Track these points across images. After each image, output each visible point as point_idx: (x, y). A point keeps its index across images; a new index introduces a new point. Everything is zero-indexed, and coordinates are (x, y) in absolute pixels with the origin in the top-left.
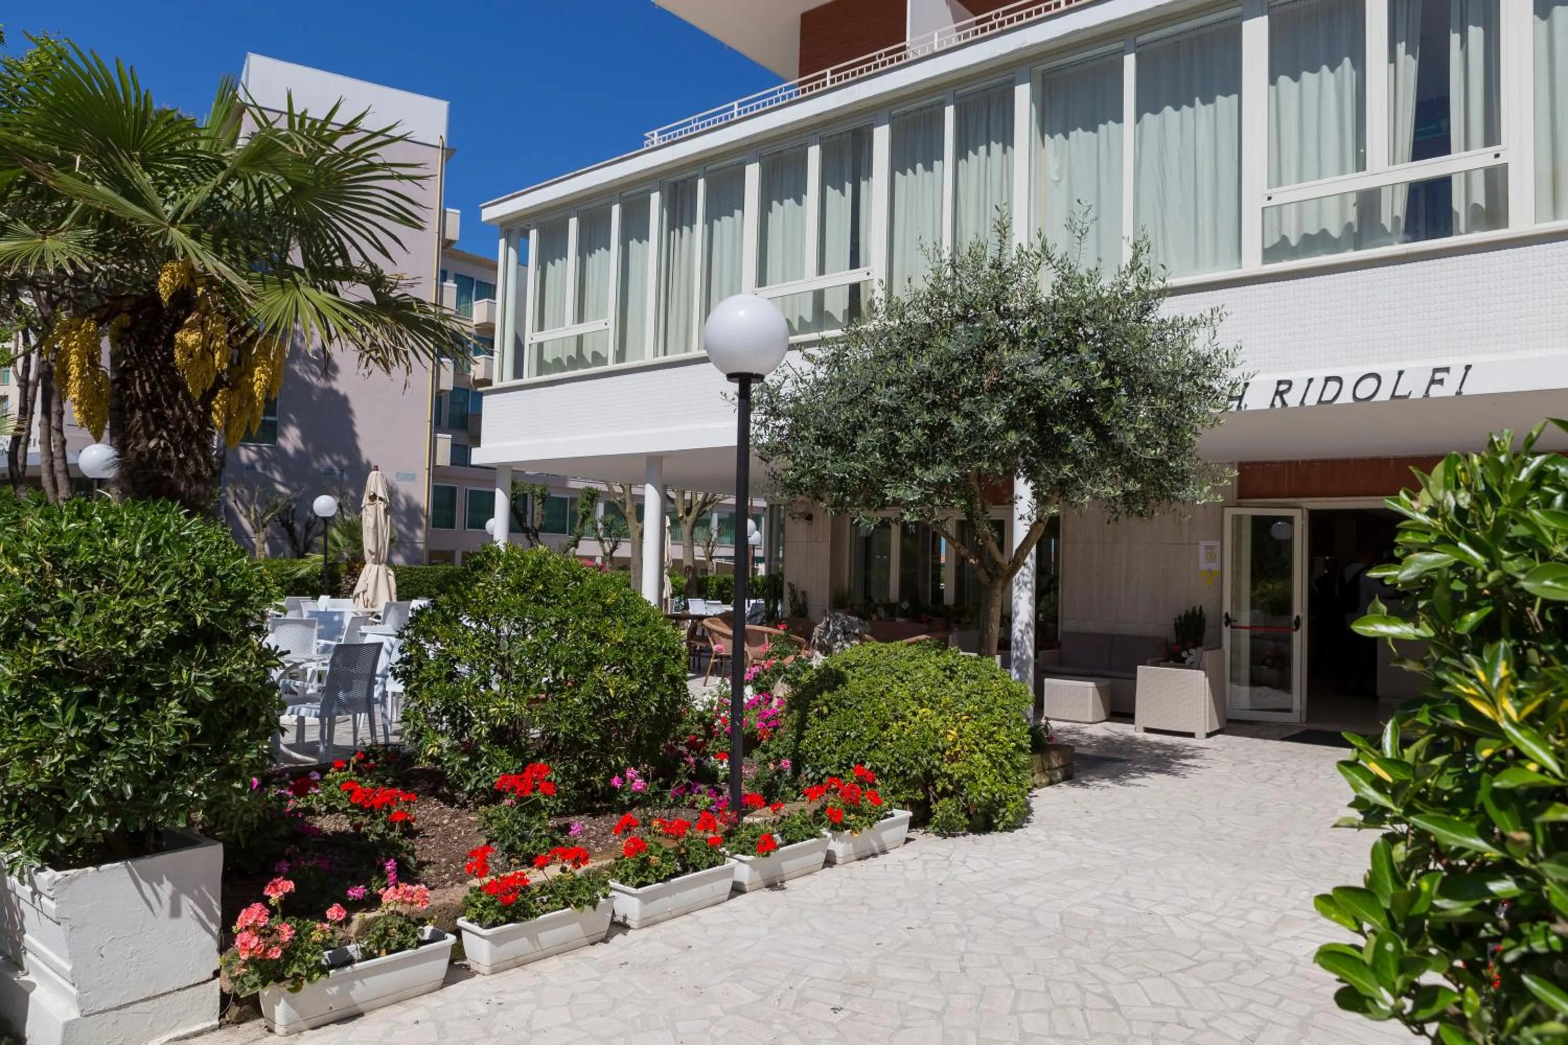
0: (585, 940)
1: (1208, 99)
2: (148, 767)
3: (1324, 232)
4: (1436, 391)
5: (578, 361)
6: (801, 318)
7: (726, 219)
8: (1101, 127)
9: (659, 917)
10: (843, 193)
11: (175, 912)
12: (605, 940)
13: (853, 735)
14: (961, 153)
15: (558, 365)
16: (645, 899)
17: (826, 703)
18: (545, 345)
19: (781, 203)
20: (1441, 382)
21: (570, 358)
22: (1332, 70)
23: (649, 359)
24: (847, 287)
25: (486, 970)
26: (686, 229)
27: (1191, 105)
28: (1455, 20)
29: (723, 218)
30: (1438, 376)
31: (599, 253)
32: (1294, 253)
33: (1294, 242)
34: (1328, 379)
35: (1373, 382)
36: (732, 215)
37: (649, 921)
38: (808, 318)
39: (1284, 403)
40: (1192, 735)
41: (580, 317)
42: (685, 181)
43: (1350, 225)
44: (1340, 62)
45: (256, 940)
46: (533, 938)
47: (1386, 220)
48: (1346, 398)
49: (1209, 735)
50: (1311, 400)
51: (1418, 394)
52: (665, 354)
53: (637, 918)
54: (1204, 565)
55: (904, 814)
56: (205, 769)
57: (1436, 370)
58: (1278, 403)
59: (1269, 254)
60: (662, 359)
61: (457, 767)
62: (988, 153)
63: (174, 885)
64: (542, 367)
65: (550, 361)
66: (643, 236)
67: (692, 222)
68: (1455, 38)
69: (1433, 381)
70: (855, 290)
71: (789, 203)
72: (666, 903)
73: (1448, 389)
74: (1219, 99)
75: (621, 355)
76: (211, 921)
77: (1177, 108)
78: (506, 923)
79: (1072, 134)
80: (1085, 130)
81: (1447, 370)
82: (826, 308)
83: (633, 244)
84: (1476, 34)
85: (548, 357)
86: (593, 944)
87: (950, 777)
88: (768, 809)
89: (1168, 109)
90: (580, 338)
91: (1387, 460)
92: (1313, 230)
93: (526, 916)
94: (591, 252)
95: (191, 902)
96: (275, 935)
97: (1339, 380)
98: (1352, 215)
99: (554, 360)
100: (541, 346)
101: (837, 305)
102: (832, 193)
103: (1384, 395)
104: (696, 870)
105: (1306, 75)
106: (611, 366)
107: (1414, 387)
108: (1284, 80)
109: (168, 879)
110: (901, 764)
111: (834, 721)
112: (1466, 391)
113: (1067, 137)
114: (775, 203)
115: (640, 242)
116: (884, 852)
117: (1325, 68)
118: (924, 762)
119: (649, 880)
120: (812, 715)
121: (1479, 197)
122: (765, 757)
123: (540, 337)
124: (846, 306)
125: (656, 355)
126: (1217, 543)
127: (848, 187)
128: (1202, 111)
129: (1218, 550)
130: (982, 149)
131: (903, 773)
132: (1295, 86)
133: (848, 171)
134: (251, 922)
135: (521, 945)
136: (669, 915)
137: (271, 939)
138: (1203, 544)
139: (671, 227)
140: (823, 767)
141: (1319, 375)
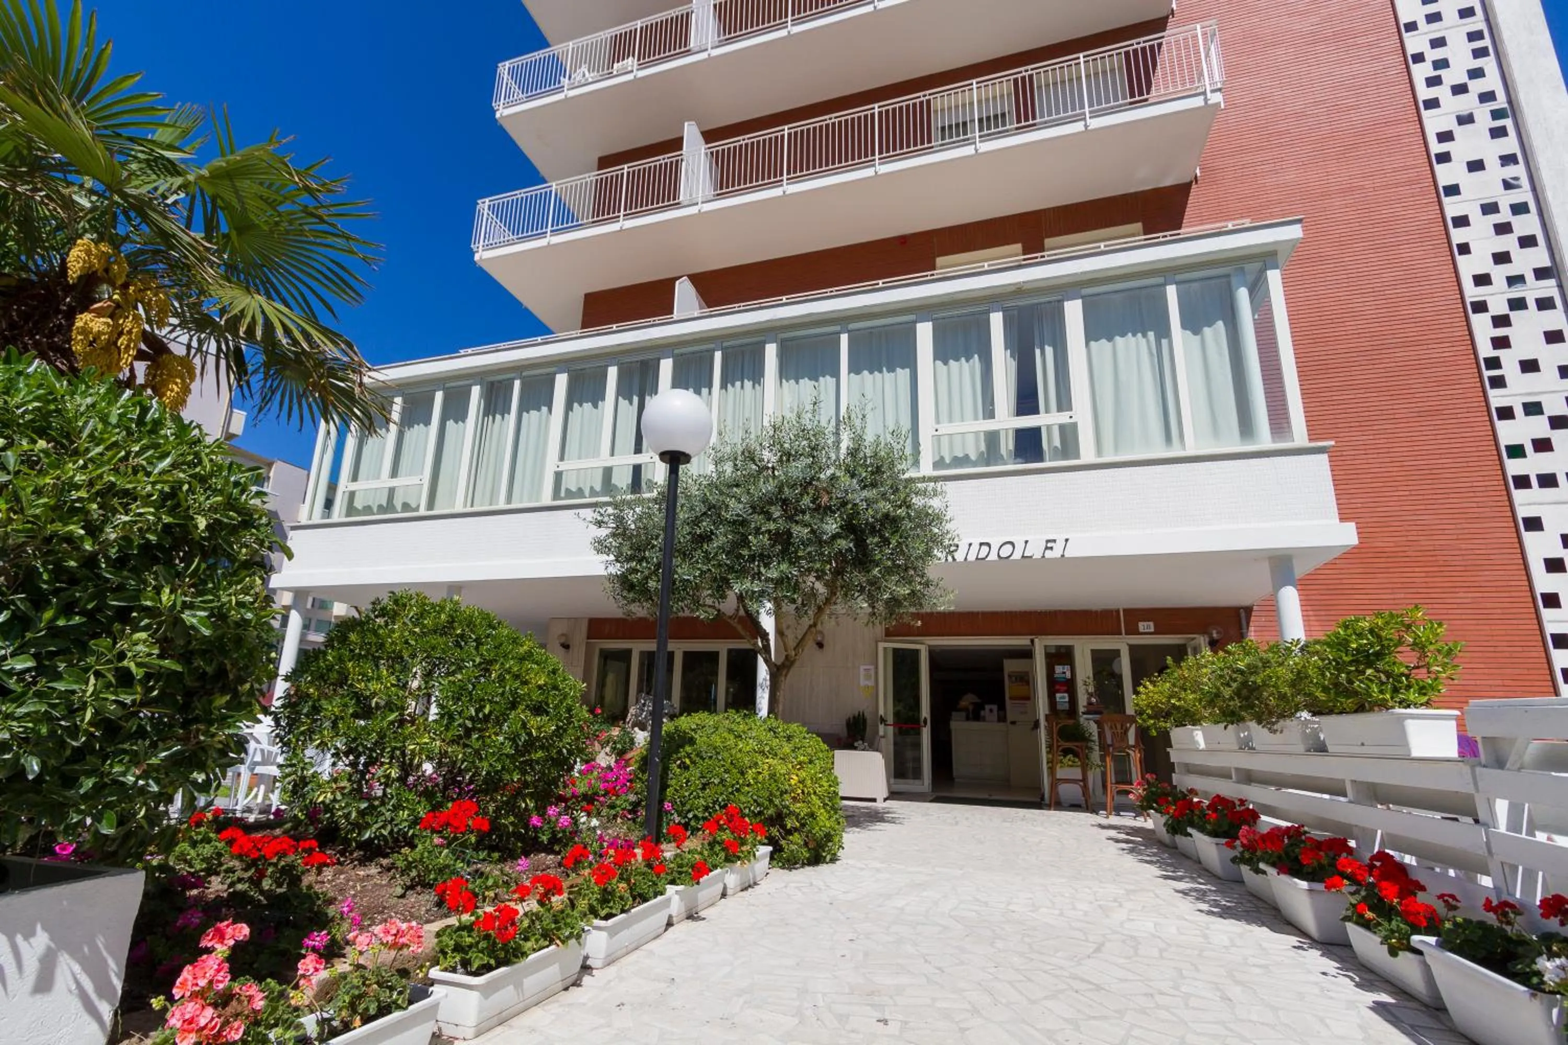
0: (560, 986)
1: (891, 370)
2: (74, 731)
3: (967, 456)
4: (1049, 554)
5: (389, 507)
6: (592, 488)
7: (534, 413)
8: (821, 379)
9: (619, 953)
10: (631, 403)
11: (44, 984)
12: (577, 983)
13: (716, 781)
14: (724, 386)
15: (368, 510)
16: (612, 932)
17: (689, 756)
18: (357, 494)
19: (581, 405)
20: (1051, 548)
21: (380, 506)
22: (967, 361)
23: (459, 508)
24: (631, 468)
25: (470, 1033)
26: (498, 417)
27: (881, 371)
28: (1037, 341)
29: (532, 412)
30: (1049, 545)
31: (418, 429)
32: (948, 466)
33: (948, 461)
34: (981, 544)
35: (1009, 547)
36: (539, 410)
37: (610, 959)
38: (598, 488)
39: (954, 559)
40: (874, 800)
41: (394, 473)
42: (500, 382)
43: (982, 453)
44: (972, 357)
45: (209, 1012)
46: (518, 986)
47: (1003, 451)
48: (993, 557)
49: (885, 800)
50: (972, 557)
51: (1038, 555)
52: (472, 506)
53: (602, 955)
54: (863, 682)
55: (764, 850)
56: (160, 744)
57: (1048, 541)
58: (950, 559)
59: (939, 464)
60: (469, 509)
61: (354, 815)
62: (742, 387)
63: (52, 939)
64: (351, 509)
65: (360, 508)
66: (461, 416)
67: (506, 410)
68: (1038, 352)
69: (1047, 548)
70: (637, 469)
71: (588, 406)
72: (626, 937)
73: (1056, 553)
74: (899, 370)
75: (431, 505)
76: (101, 996)
77: (871, 372)
78: (497, 967)
79: (801, 381)
80: (810, 379)
81: (1054, 541)
82: (613, 481)
83: (450, 424)
84: (1049, 350)
85: (358, 504)
86: (566, 989)
87: (797, 816)
88: (673, 844)
89: (866, 373)
90: (392, 491)
91: (978, 613)
92: (961, 455)
93: (517, 957)
94: (411, 426)
95: (77, 968)
96: (234, 1003)
97: (988, 545)
98: (983, 447)
99: (364, 507)
100: (352, 495)
101: (622, 479)
102: (623, 403)
103: (1017, 555)
104: (645, 900)
105: (951, 362)
106: (423, 512)
107: (1035, 551)
108: (939, 363)
109: (44, 928)
110: (758, 805)
111: (695, 772)
112: (1067, 555)
113: (797, 383)
114: (576, 405)
115: (456, 422)
116: (755, 884)
117: (963, 359)
118: (777, 802)
119: (614, 911)
120: (674, 767)
121: (1057, 442)
122: (613, 812)
123: (353, 487)
124: (630, 481)
125: (465, 506)
126: (872, 667)
127: (636, 399)
128: (888, 376)
129: (872, 672)
130: (738, 384)
131: (760, 813)
132: (945, 368)
133: (636, 387)
134: (203, 983)
135: (506, 996)
136: (624, 950)
137: (229, 1010)
138: (862, 668)
139: (487, 413)
140: (689, 811)
141: (976, 543)
